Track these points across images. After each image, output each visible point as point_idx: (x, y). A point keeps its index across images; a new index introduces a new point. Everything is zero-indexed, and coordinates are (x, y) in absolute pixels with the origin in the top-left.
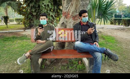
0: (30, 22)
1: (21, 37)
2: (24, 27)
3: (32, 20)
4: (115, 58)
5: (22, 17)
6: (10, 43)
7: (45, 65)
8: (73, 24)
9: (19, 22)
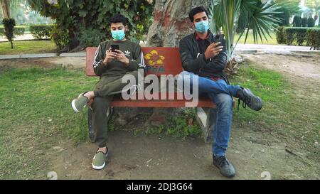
1: (51, 71)
8: (177, 39)
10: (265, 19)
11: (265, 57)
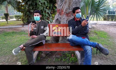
0: (28, 19)
1: (20, 32)
2: (23, 24)
3: (30, 17)
4: (106, 52)
5: (20, 14)
6: (10, 37)
7: (41, 57)
9: (18, 19)
10: (101, 11)
11: (100, 26)
